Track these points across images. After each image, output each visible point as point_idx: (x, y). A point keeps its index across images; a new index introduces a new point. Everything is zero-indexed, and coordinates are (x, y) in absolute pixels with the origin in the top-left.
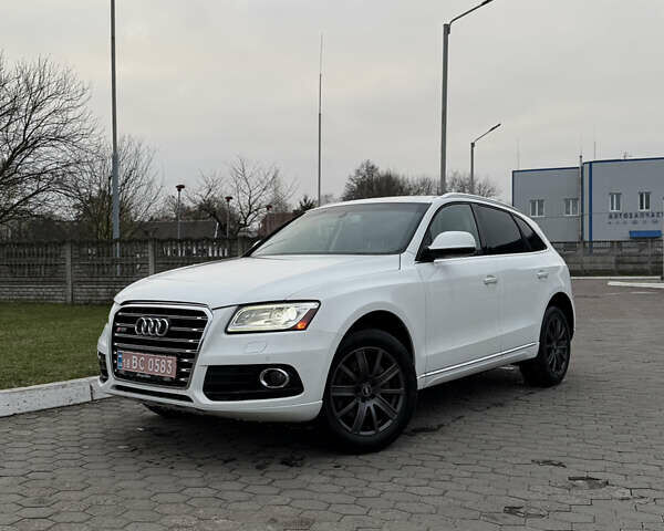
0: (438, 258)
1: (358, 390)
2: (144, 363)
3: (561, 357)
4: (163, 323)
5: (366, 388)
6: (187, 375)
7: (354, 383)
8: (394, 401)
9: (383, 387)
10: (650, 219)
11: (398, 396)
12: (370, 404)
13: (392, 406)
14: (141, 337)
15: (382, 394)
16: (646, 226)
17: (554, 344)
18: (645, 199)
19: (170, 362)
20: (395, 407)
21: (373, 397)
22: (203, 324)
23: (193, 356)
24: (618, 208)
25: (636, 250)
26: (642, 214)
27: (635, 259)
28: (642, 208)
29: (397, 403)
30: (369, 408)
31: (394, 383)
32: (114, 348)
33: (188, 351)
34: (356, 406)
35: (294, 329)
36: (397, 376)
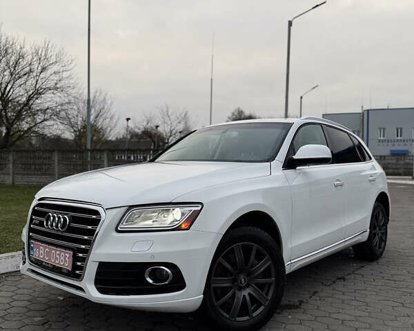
0: (299, 166)
1: (235, 280)
2: (48, 254)
3: (382, 238)
4: (65, 219)
5: (242, 279)
6: (82, 268)
7: (231, 275)
8: (266, 289)
9: (256, 277)
10: (402, 144)
11: (270, 285)
12: (246, 293)
13: (264, 294)
14: (48, 230)
15: (255, 284)
16: (400, 147)
17: (377, 229)
18: (399, 131)
19: (68, 255)
20: (267, 294)
21: (248, 286)
22: (96, 222)
23: (86, 251)
24: (384, 136)
25: (395, 161)
26: (398, 140)
27: (394, 166)
28: (398, 136)
29: (268, 291)
30: (244, 296)
31: (266, 274)
32: (30, 238)
33: (83, 247)
34: (234, 295)
35: (179, 229)
36: (269, 267)
